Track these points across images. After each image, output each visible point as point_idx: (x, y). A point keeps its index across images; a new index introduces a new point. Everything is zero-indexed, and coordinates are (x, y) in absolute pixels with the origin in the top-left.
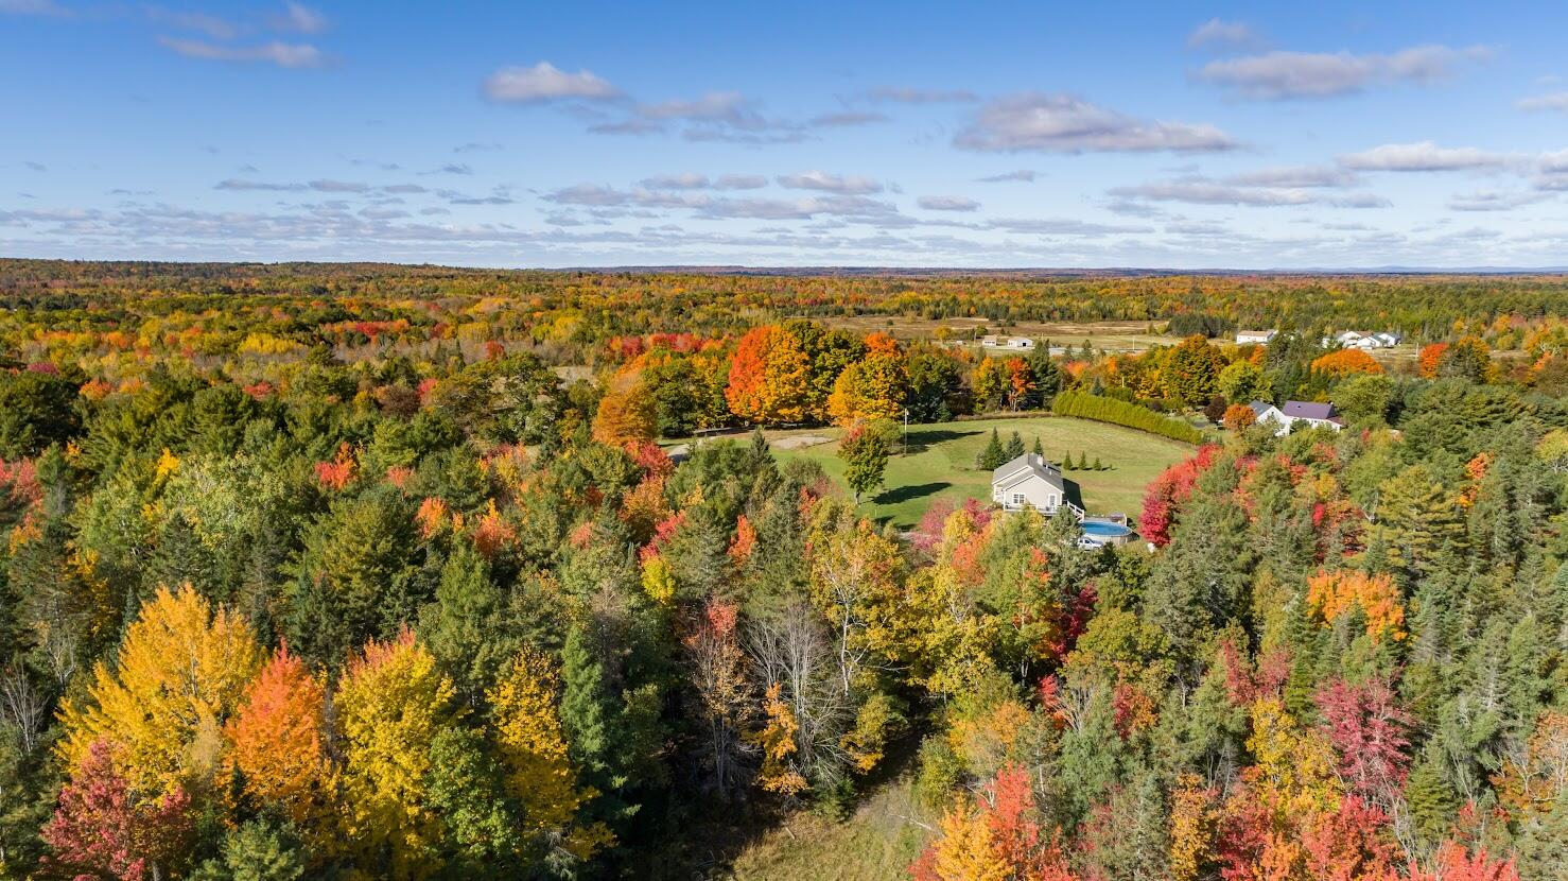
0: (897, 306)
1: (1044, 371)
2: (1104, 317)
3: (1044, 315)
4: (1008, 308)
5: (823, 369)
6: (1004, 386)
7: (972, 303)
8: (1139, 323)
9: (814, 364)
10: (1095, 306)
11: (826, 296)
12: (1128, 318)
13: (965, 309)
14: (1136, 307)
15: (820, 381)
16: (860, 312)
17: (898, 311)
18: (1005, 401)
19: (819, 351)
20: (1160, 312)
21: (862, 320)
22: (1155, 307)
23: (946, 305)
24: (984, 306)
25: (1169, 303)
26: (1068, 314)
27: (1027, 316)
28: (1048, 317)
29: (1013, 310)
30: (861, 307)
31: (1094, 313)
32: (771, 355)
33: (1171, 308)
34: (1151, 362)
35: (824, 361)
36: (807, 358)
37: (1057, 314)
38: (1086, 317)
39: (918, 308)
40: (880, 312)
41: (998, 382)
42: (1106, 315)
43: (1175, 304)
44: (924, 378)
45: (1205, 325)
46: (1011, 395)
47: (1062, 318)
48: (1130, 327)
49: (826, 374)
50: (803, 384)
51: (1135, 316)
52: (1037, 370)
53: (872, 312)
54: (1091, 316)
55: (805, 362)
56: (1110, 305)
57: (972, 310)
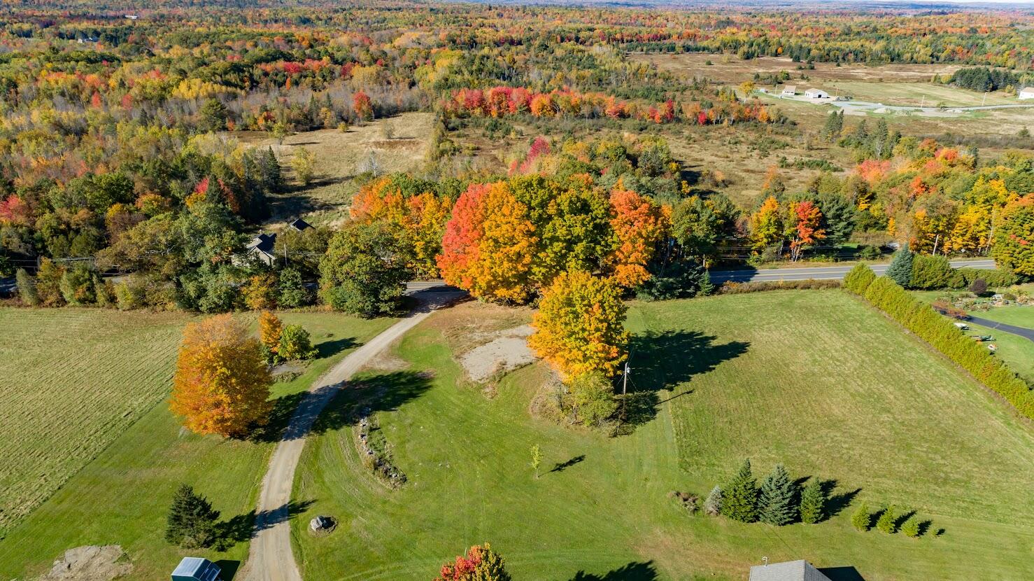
0: (718, 44)
1: (838, 217)
2: (892, 60)
3: (840, 57)
4: (809, 51)
5: (554, 239)
6: (787, 232)
7: (780, 44)
8: (922, 67)
9: (540, 236)
10: (886, 50)
11: (664, 31)
12: (913, 61)
13: (773, 49)
14: (922, 51)
15: (548, 256)
16: (688, 49)
17: (718, 49)
18: (786, 249)
19: (550, 218)
20: (943, 56)
21: (687, 57)
22: (939, 51)
23: (759, 45)
24: (790, 47)
25: (952, 47)
26: (861, 56)
27: (826, 58)
28: (844, 59)
29: (814, 52)
30: (690, 43)
31: (884, 56)
32: (486, 224)
33: (953, 51)
34: (968, 195)
35: (555, 230)
36: (533, 229)
37: (852, 57)
38: (877, 60)
39: (735, 46)
40: (704, 49)
41: (780, 226)
42: (895, 58)
43: (957, 48)
44: (690, 230)
45: (990, 79)
46: (794, 243)
47: (855, 60)
48: (915, 72)
49: (558, 246)
50: (527, 259)
51: (920, 60)
52: (829, 215)
53: (697, 50)
54: (881, 59)
55: (531, 234)
56: (898, 48)
57: (780, 50)
